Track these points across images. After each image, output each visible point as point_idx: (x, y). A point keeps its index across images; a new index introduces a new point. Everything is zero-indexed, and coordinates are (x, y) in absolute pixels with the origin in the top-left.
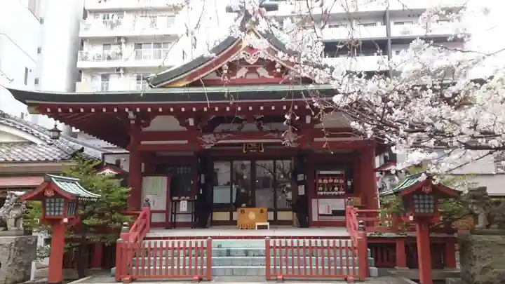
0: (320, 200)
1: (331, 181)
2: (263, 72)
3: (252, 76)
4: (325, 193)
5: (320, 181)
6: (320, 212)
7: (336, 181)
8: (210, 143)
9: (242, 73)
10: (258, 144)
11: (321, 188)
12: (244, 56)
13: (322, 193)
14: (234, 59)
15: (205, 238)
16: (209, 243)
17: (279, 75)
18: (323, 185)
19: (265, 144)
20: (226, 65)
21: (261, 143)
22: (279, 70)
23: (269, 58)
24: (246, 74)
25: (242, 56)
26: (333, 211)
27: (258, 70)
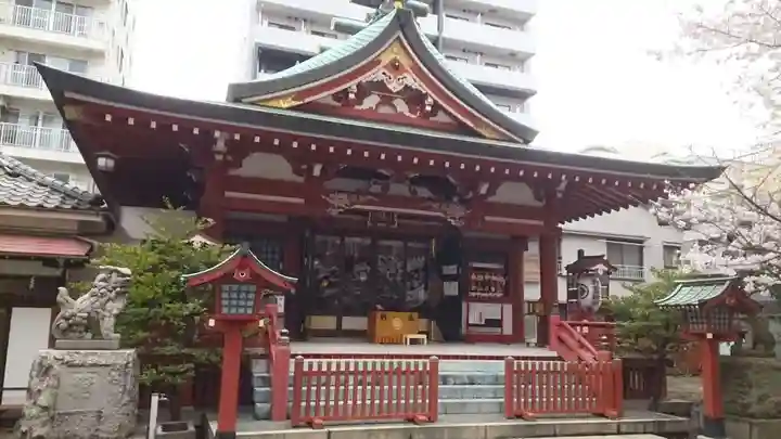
0: (472, 305)
1: (487, 277)
2: (401, 106)
3: (385, 110)
4: (478, 294)
5: (473, 277)
6: (470, 322)
7: (494, 278)
8: (339, 208)
9: (371, 102)
10: (388, 213)
11: (474, 288)
12: (384, 77)
13: (474, 294)
14: (369, 79)
15: (427, 357)
16: (434, 365)
17: (426, 115)
18: (477, 283)
19: (401, 216)
20: (355, 87)
21: (393, 213)
22: (428, 108)
23: (420, 88)
24: (377, 106)
25: (381, 77)
26: (487, 320)
27: (395, 102)
